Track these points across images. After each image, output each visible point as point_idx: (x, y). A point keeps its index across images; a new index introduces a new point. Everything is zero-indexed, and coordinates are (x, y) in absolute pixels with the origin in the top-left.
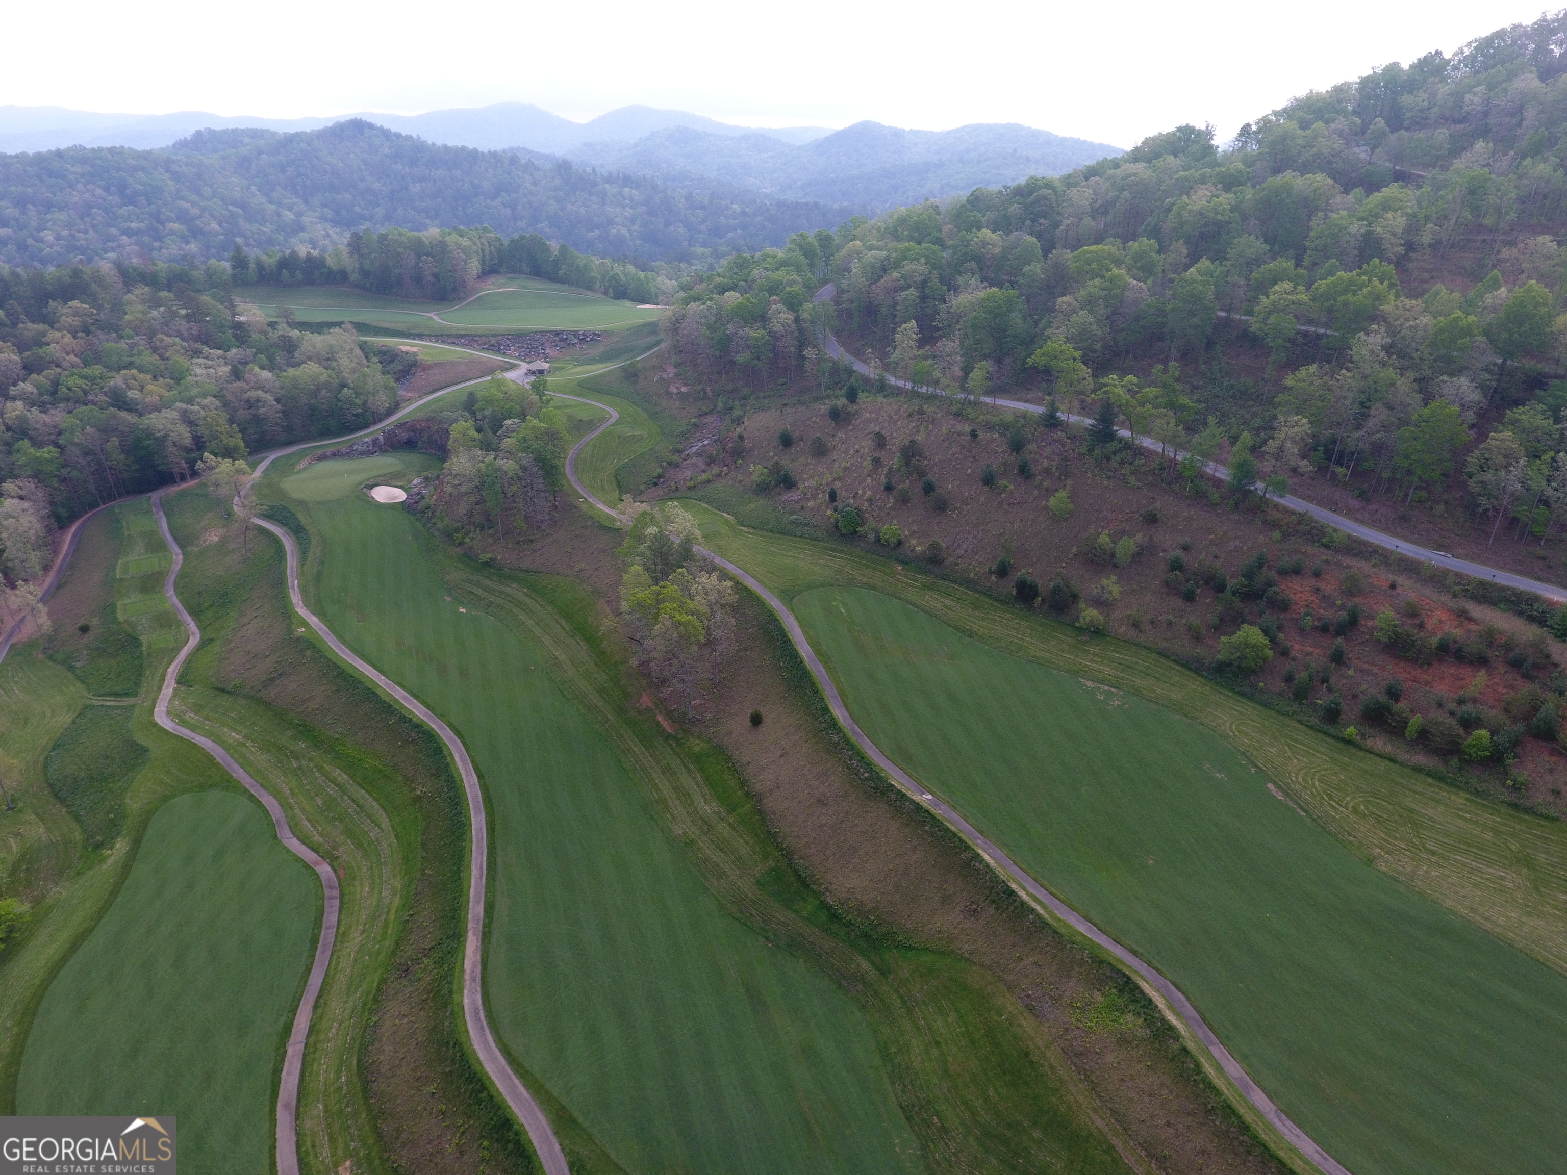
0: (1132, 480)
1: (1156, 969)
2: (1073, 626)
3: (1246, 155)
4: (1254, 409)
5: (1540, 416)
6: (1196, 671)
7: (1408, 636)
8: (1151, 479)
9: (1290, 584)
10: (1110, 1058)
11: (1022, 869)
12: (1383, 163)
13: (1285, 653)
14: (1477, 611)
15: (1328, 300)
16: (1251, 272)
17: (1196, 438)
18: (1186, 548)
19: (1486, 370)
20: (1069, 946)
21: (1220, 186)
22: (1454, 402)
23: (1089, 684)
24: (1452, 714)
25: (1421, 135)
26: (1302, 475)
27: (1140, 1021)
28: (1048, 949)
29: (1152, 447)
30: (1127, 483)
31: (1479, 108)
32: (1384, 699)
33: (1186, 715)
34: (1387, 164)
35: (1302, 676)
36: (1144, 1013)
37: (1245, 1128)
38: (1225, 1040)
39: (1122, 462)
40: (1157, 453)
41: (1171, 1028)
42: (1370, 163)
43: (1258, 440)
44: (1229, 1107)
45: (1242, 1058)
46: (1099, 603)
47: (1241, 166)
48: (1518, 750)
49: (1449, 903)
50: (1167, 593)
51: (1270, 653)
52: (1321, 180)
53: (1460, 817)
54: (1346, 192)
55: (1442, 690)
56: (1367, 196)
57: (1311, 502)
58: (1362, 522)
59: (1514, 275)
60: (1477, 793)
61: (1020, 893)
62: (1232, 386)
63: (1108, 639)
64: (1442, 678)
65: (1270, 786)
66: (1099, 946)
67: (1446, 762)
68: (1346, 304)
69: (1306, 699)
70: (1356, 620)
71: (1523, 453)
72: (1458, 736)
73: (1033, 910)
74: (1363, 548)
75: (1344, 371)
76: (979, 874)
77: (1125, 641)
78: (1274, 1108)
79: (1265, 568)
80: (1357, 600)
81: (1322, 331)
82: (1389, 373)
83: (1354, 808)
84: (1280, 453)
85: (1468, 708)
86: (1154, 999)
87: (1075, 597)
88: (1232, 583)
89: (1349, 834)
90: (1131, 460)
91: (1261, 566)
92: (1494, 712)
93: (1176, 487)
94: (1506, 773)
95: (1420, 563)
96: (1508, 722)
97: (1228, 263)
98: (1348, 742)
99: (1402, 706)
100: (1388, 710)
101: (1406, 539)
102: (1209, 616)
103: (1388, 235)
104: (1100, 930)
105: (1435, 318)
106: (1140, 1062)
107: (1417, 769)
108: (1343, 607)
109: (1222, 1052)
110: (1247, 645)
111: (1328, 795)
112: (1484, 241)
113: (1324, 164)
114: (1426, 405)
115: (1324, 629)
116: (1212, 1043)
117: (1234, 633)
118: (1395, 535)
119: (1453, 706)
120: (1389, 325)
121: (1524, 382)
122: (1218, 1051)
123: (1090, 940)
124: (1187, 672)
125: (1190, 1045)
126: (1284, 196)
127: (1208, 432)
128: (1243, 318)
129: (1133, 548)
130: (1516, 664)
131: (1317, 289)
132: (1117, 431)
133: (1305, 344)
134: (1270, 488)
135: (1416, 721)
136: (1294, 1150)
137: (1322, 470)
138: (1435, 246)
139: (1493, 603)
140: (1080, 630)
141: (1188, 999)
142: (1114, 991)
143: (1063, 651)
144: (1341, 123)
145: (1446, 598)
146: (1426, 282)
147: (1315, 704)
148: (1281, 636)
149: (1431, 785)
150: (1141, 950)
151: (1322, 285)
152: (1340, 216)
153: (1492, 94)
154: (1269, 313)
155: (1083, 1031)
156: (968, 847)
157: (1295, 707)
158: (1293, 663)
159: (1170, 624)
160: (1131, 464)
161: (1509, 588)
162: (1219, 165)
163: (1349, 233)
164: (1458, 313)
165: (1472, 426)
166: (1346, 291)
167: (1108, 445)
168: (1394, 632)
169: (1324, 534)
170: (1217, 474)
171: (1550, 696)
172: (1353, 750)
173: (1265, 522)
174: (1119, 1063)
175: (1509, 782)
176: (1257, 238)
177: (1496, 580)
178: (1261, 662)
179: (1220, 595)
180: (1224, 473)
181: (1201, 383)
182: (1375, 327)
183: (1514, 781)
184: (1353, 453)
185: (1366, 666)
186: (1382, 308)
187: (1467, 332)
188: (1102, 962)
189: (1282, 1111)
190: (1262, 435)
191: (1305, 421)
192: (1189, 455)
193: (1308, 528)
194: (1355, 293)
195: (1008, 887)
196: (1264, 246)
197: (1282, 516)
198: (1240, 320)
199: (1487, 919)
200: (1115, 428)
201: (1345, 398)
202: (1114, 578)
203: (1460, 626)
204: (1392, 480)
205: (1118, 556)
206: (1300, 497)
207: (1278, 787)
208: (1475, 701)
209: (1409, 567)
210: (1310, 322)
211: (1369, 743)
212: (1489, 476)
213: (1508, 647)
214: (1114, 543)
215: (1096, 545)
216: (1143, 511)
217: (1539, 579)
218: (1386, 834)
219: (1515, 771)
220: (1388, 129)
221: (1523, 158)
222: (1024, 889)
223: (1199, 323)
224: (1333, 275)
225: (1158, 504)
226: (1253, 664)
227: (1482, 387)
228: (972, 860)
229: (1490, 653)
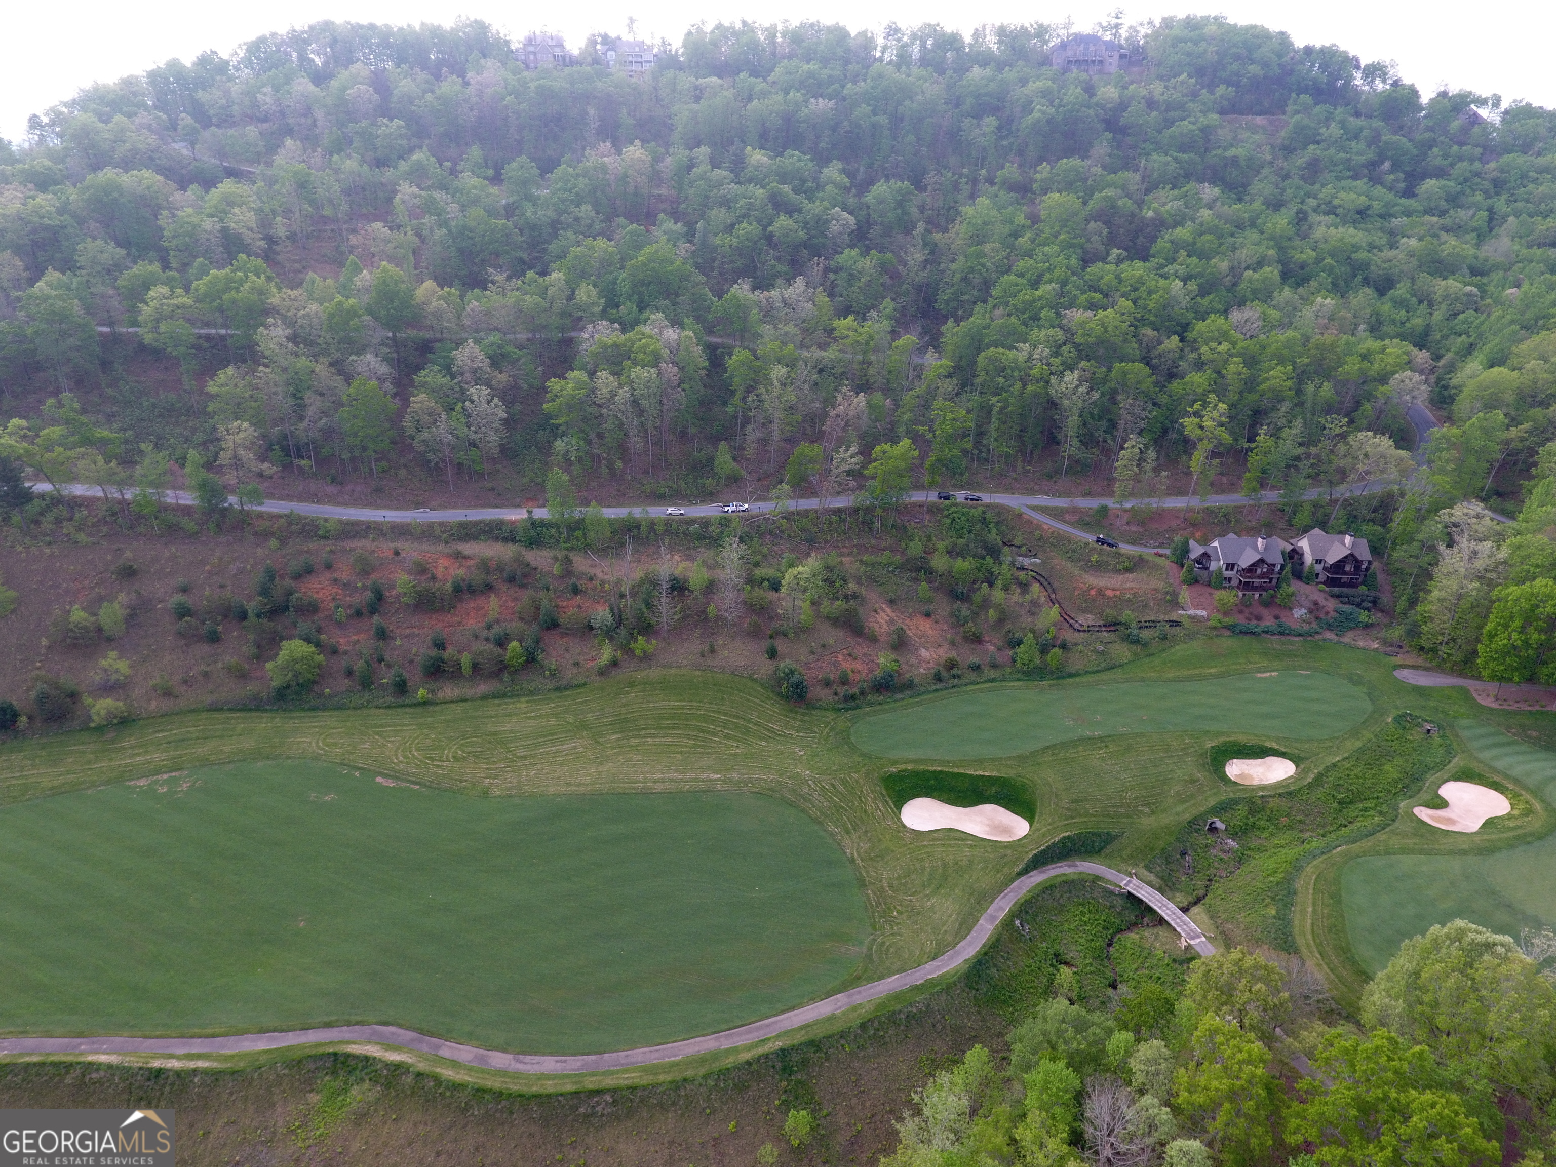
0: (82, 537)
1: (357, 1023)
2: (88, 729)
3: (49, 149)
4: (190, 424)
5: (439, 376)
6: (258, 709)
7: (427, 590)
8: (105, 529)
9: (310, 586)
10: (356, 1145)
11: (157, 1037)
12: (210, 161)
13: (335, 652)
14: (467, 548)
15: (214, 300)
16: (116, 280)
17: (139, 470)
18: (185, 590)
19: (382, 344)
20: (256, 1076)
21: (31, 186)
22: (370, 379)
23: (142, 782)
24: (487, 639)
25: (231, 132)
26: (271, 477)
27: (366, 1085)
28: (234, 1097)
29: (89, 493)
30: (77, 542)
31: (274, 108)
32: (434, 653)
33: (268, 758)
34: (213, 160)
35: (359, 665)
36: (367, 1074)
37: (499, 1095)
38: (446, 1035)
39: (58, 521)
40: (99, 499)
41: (397, 1066)
42: (195, 160)
43: (209, 454)
44: (478, 1090)
45: (470, 1038)
46: (109, 688)
47: (47, 163)
48: (541, 645)
49: (552, 790)
50: (186, 645)
51: (321, 658)
52: (148, 176)
53: (529, 718)
54: (183, 188)
55: (473, 624)
56: (207, 192)
57: (292, 501)
58: (344, 504)
59: (369, 259)
60: (531, 693)
61: (169, 1065)
62: (154, 405)
63: (141, 722)
64: (468, 614)
65: (379, 779)
66: (289, 1048)
67: (501, 680)
68: (234, 302)
69: (373, 683)
70: (381, 595)
71: (440, 409)
72: (500, 655)
73: (195, 1071)
74: (357, 528)
75: (261, 368)
76: (102, 1085)
77: (162, 716)
78: (511, 1056)
79: (277, 579)
80: (373, 577)
81: (223, 332)
82: (303, 362)
83: (454, 757)
84: (237, 463)
85: (496, 629)
86: (369, 1054)
87: (73, 696)
88: (252, 606)
89: (461, 781)
90: (69, 516)
91: (272, 578)
92: (514, 624)
93: (141, 529)
94: (542, 667)
95: (409, 524)
96: (526, 627)
97: (84, 272)
98: (425, 703)
99: (449, 652)
100: (442, 661)
101: (388, 507)
102: (244, 648)
103: (244, 230)
104: (282, 1031)
105: (321, 304)
106: (385, 1123)
107: (484, 697)
108: (365, 588)
109: (450, 1047)
110: (296, 661)
111: (429, 758)
112: (332, 230)
113: (148, 160)
114: (349, 385)
115: (359, 614)
116: (438, 1047)
117: (278, 654)
118: (378, 507)
119: (485, 633)
120: (284, 318)
121: (416, 350)
122: (448, 1050)
123: (276, 1049)
124: (248, 715)
125: (422, 1066)
126: (115, 194)
127: (147, 461)
128: (130, 330)
129: (121, 613)
130: (511, 580)
131: (197, 290)
132: (31, 488)
133: (213, 347)
134: (245, 499)
135: (466, 659)
136: (542, 1077)
137: (287, 467)
138: (292, 237)
139: (475, 538)
140: (100, 729)
141: (400, 1026)
142: (327, 1078)
143: (89, 762)
144: (143, 117)
145: (441, 547)
146: (300, 272)
147: (382, 685)
148: (323, 637)
149: (499, 705)
150: (334, 1018)
151: (200, 285)
152: (186, 213)
153: (279, 95)
154: (158, 321)
155: (316, 1145)
156: (69, 1066)
157: (367, 696)
158: (346, 657)
159: (206, 674)
160: (71, 519)
161: (481, 522)
162: (17, 161)
163: (206, 231)
164: (339, 298)
165: (395, 395)
166: (227, 289)
167: (28, 507)
168: (416, 592)
169: (317, 527)
170: (181, 502)
171: (542, 594)
172: (431, 708)
173: (256, 534)
174: (366, 1143)
175: (547, 673)
176: (106, 242)
177: (470, 518)
178: (317, 670)
179: (245, 623)
180: (188, 498)
181: (115, 409)
182: (271, 320)
183: (550, 670)
184: (308, 444)
185: (408, 631)
186: (269, 301)
187: (353, 313)
188: (300, 1061)
189: (518, 1053)
190: (211, 448)
191: (246, 424)
192: (138, 491)
193: (300, 526)
194: (237, 290)
195: (150, 1070)
196: (118, 250)
197: (270, 523)
198: (129, 333)
199: (579, 785)
200: (27, 484)
201: (275, 393)
202: (113, 654)
203: (461, 566)
204: (353, 459)
205: (106, 627)
206: (279, 499)
207: (386, 776)
208: (498, 621)
209: (402, 531)
210: (207, 325)
211: (440, 695)
212: (425, 435)
213: (500, 568)
214: (95, 615)
215: (71, 626)
216: (113, 568)
217: (497, 507)
218: (487, 764)
219: (546, 662)
220: (198, 126)
221: (331, 154)
222: (171, 1056)
223: (79, 343)
224: (207, 274)
225: (128, 554)
226: (310, 676)
227: (386, 359)
228: (83, 1076)
229: (492, 579)
